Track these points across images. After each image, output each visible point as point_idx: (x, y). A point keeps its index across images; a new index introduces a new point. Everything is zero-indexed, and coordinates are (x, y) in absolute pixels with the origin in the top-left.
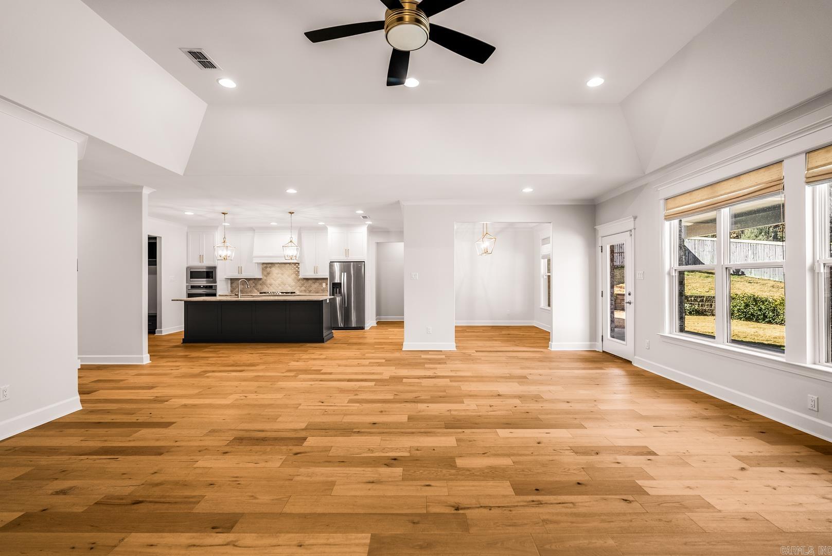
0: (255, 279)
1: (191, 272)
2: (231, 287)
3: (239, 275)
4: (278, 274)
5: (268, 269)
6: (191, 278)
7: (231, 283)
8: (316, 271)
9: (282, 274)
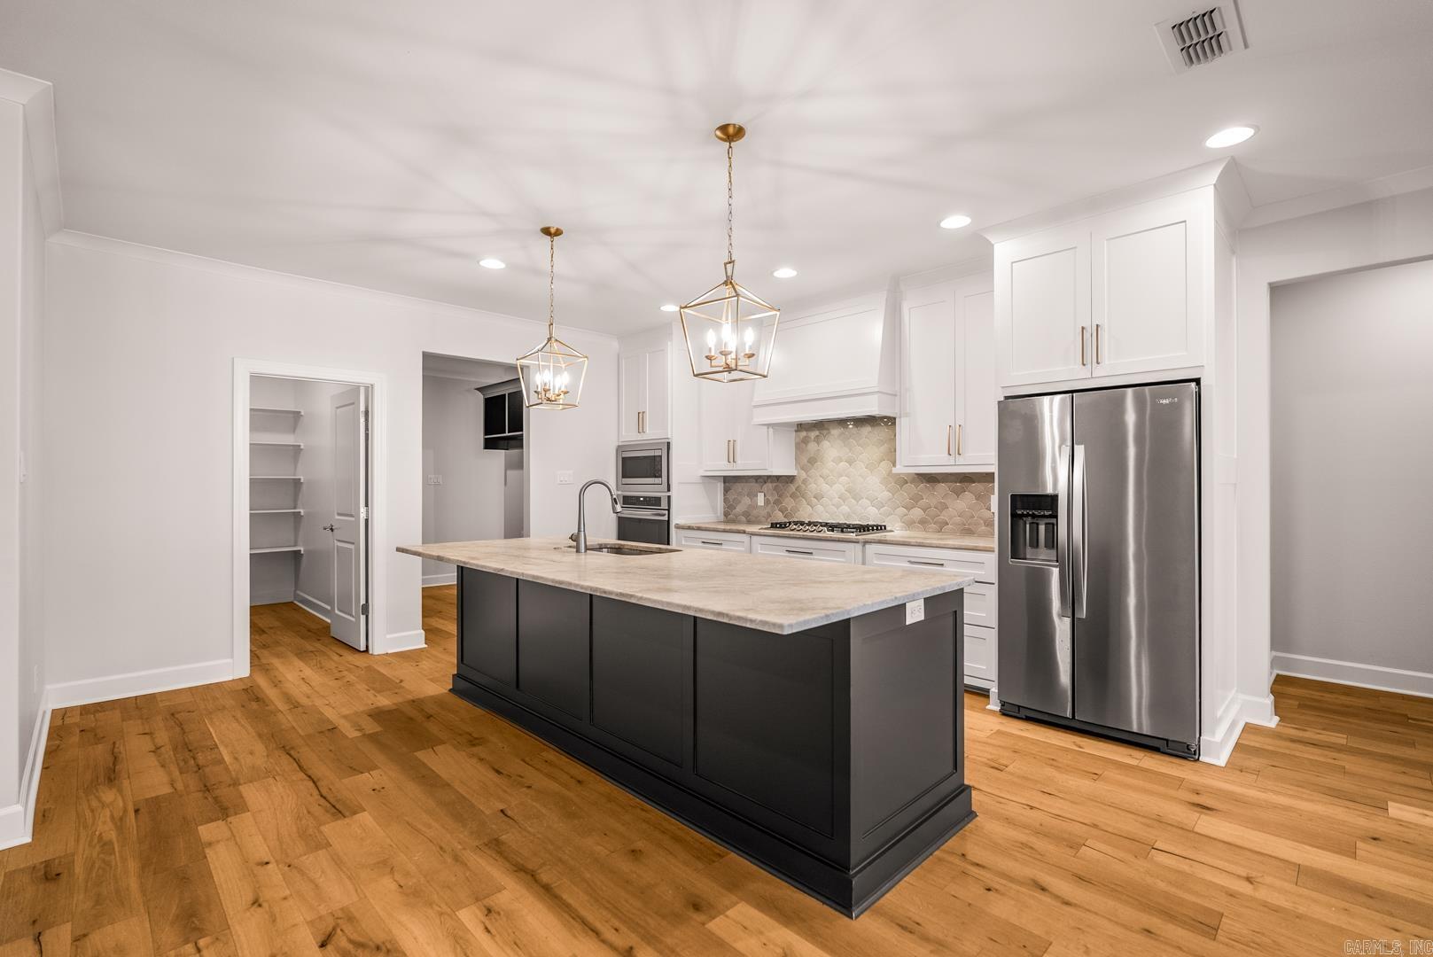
0: (778, 478)
1: (623, 458)
2: (726, 500)
3: (730, 466)
4: (838, 460)
5: (812, 446)
6: (623, 477)
7: (726, 491)
8: (954, 448)
9: (850, 462)
